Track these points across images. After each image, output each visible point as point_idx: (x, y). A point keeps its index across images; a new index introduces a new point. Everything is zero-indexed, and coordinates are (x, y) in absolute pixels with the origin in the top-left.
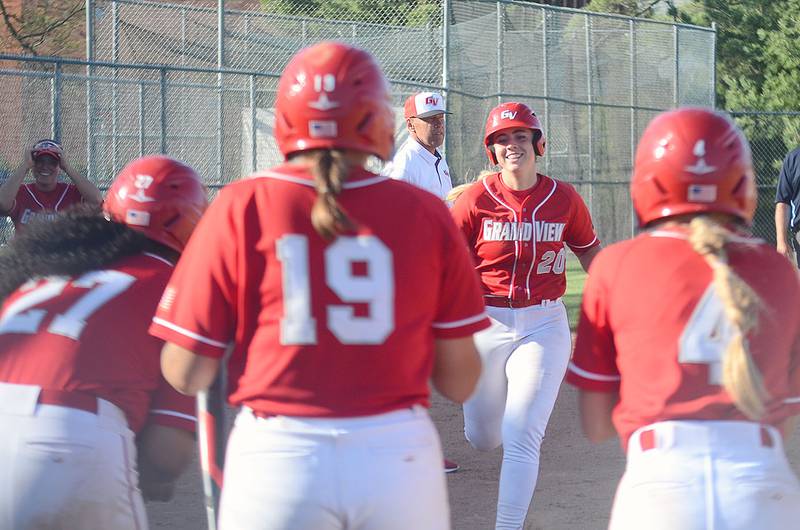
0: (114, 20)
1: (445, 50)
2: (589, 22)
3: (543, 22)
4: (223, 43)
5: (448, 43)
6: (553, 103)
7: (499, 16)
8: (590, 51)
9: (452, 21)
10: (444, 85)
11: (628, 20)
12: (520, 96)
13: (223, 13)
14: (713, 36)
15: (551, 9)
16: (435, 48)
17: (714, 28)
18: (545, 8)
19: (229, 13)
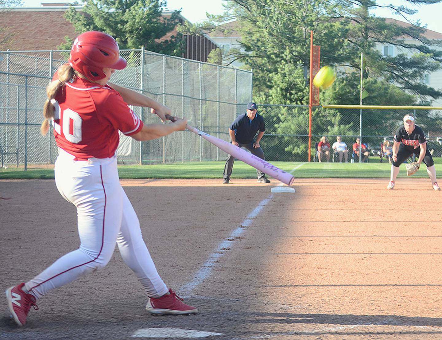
0: (8, 61)
1: (142, 74)
2: (201, 66)
3: (182, 65)
4: (52, 71)
5: (143, 71)
6: (185, 98)
7: (164, 62)
8: (201, 78)
9: (145, 63)
10: (141, 89)
11: (217, 66)
12: (172, 95)
13: (52, 60)
14: (251, 74)
15: (185, 60)
16: (138, 74)
17: (251, 71)
18: (183, 60)
19: (55, 60)
